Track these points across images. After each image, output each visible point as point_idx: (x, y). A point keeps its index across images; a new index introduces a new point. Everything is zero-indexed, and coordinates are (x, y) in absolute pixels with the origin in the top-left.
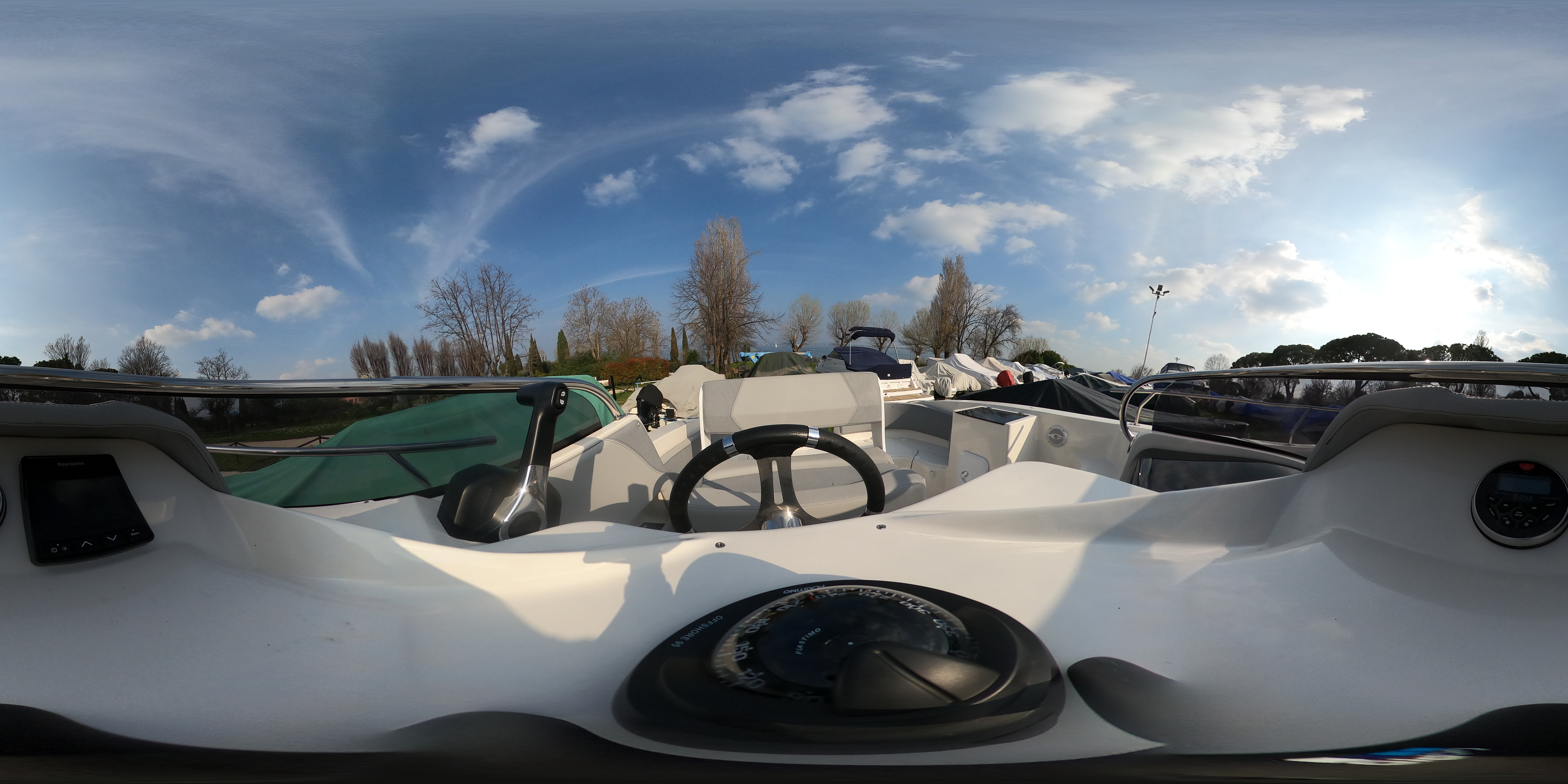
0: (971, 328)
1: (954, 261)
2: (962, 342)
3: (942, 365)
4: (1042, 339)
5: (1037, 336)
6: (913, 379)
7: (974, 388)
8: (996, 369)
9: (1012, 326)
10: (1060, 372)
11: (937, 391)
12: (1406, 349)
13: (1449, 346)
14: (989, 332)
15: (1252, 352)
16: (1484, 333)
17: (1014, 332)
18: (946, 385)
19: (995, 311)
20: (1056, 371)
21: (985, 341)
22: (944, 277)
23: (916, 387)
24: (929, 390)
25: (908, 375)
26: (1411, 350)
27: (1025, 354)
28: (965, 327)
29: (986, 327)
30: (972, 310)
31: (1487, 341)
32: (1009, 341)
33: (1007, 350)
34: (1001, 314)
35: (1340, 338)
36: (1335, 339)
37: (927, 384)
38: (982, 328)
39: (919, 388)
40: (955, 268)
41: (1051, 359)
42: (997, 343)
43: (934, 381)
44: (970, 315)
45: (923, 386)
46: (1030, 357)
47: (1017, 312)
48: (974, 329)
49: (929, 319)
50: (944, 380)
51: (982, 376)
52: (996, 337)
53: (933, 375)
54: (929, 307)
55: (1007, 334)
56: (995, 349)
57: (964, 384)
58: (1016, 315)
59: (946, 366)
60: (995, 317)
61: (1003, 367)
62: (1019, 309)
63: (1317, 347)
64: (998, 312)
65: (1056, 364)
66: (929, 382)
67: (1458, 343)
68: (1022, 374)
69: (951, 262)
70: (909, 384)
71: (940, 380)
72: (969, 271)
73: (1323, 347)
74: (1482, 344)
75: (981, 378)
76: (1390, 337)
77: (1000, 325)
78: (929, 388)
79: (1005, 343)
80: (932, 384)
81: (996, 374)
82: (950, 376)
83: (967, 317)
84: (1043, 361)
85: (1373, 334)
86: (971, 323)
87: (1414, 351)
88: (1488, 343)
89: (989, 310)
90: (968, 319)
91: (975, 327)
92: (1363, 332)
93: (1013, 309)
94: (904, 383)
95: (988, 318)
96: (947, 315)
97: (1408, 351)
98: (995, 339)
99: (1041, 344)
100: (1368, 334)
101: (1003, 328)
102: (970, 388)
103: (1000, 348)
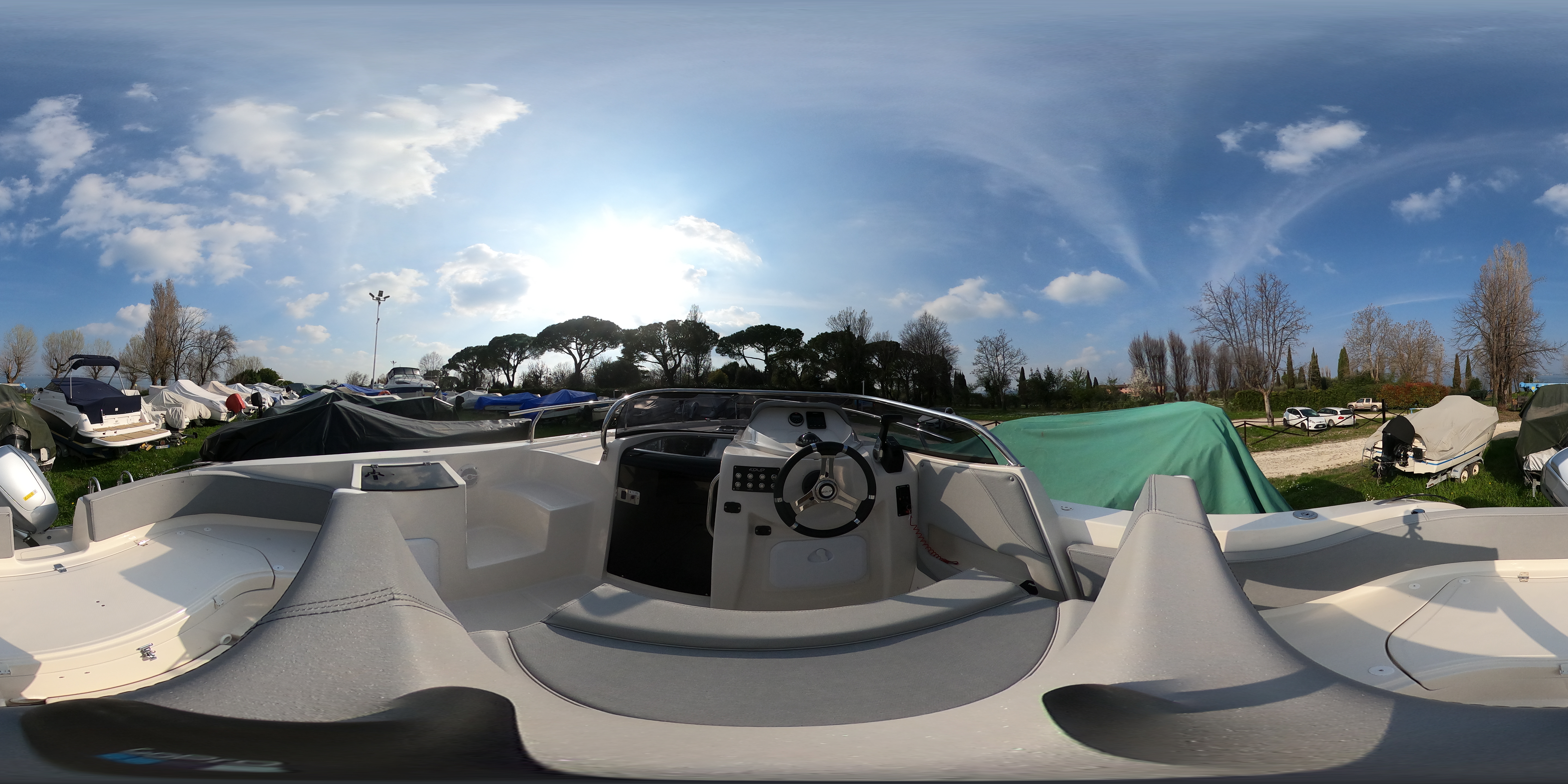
0: (187, 352)
1: (164, 286)
2: (178, 367)
3: (167, 394)
4: (254, 357)
5: (249, 355)
6: (143, 412)
7: (204, 416)
8: (222, 393)
9: (226, 347)
10: (282, 389)
11: (169, 423)
12: (622, 329)
13: (665, 323)
14: (204, 355)
15: (466, 347)
16: (697, 307)
17: (229, 353)
18: (179, 416)
19: (209, 333)
20: (277, 388)
21: (201, 365)
22: (156, 302)
23: (148, 422)
24: (160, 423)
25: (137, 408)
26: (628, 330)
27: (242, 375)
28: (180, 351)
29: (201, 351)
30: (186, 334)
31: (700, 315)
32: (225, 363)
33: (223, 371)
34: (215, 336)
35: (555, 324)
36: (551, 325)
37: (157, 416)
38: (196, 352)
39: (150, 423)
40: (166, 293)
41: (269, 377)
42: (213, 366)
43: (165, 413)
44: (184, 339)
45: (154, 419)
46: (249, 377)
47: (231, 332)
48: (189, 353)
49: (144, 347)
50: (176, 411)
51: (211, 401)
52: (211, 359)
53: (159, 404)
54: (142, 334)
55: (223, 356)
56: (212, 373)
57: (194, 413)
58: (229, 336)
59: (172, 394)
60: (209, 339)
61: (230, 390)
62: (232, 330)
63: (534, 335)
64: (212, 334)
65: (277, 381)
66: (159, 413)
67: (673, 319)
68: (250, 395)
69: (161, 286)
70: (139, 417)
71: (172, 411)
72: (179, 296)
73: (540, 335)
74: (696, 317)
75: (210, 404)
76: (605, 319)
77: (215, 347)
78: (160, 421)
79: (221, 364)
80: (162, 416)
81: (225, 399)
82: (178, 404)
83: (182, 342)
84: (260, 380)
85: (588, 317)
86: (186, 347)
87: (631, 330)
88: (701, 316)
89: (202, 333)
90: (183, 343)
91: (191, 350)
92: (578, 316)
93: (226, 330)
94: (133, 417)
95: (203, 340)
96: (162, 340)
97: (624, 330)
98: (210, 362)
99: (255, 362)
100: (583, 317)
101: (219, 350)
102: (200, 416)
103: (217, 371)
